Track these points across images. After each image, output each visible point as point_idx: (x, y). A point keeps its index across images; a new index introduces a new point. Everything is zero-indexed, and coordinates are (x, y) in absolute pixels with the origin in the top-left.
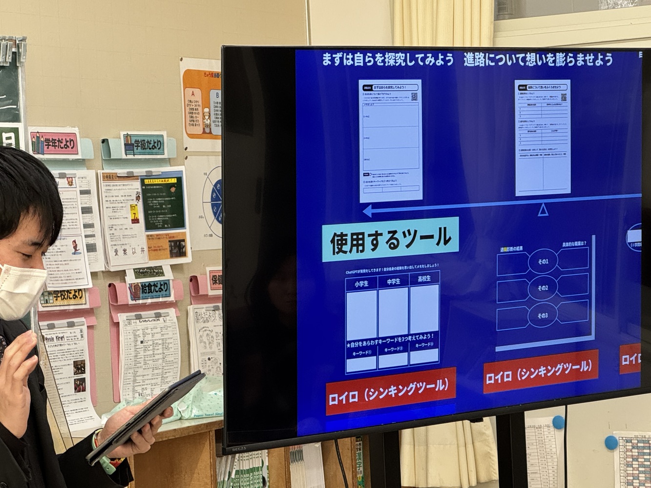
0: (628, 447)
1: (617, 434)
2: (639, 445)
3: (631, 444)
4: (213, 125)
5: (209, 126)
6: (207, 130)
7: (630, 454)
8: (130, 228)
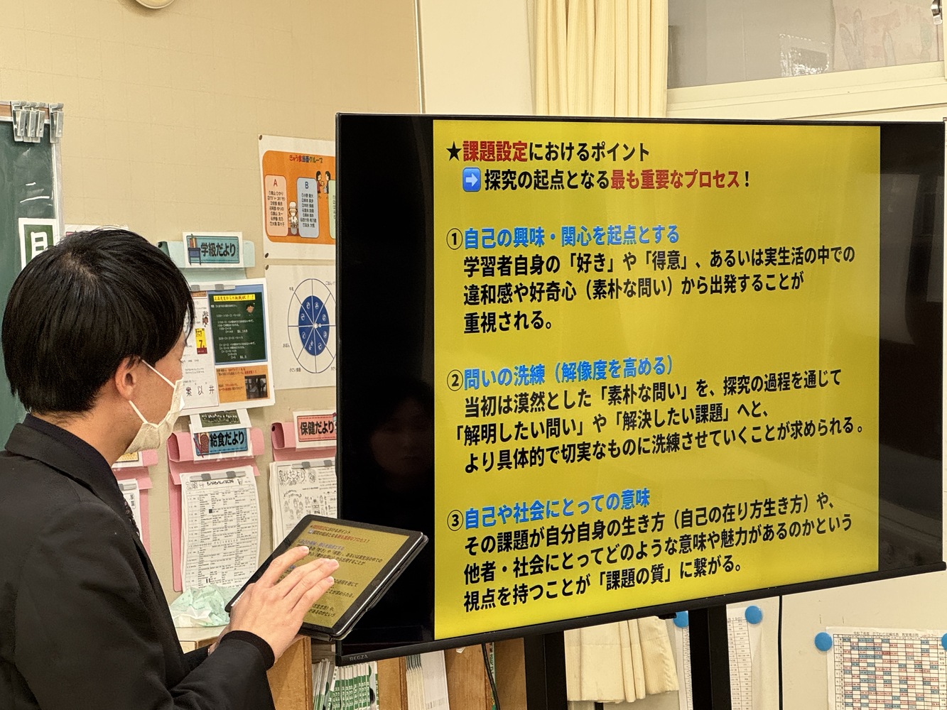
0: (845, 648)
1: (831, 631)
2: (860, 644)
3: (849, 644)
4: (301, 224)
5: (295, 226)
6: (294, 231)
7: (849, 656)
8: (196, 361)
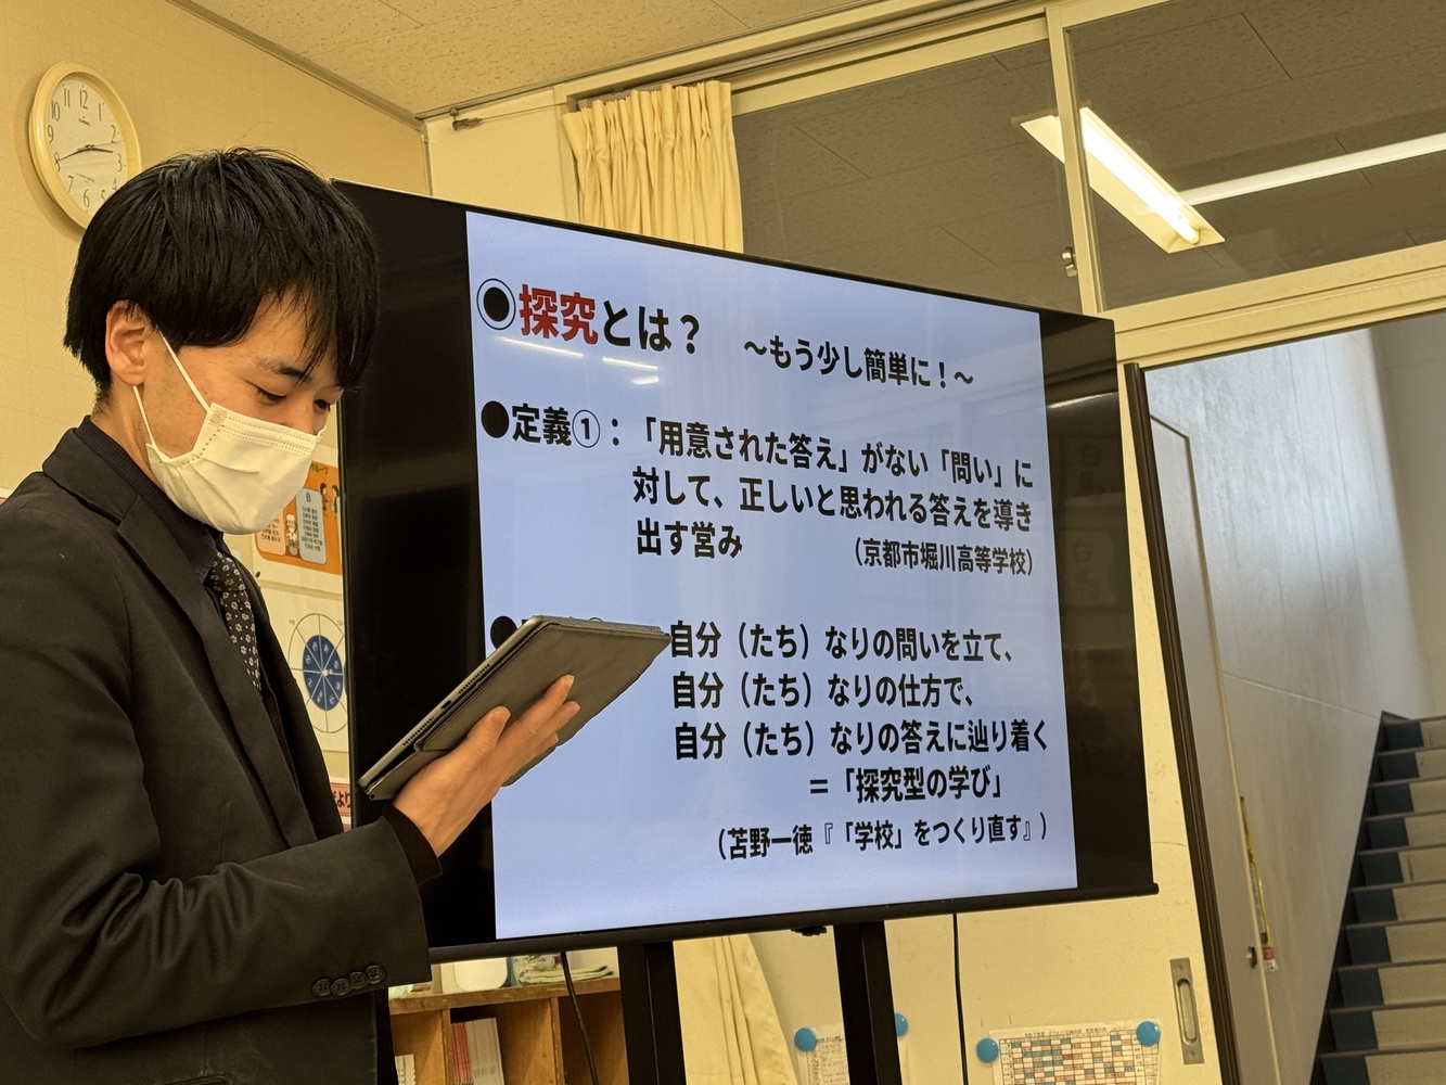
0: (1015, 1056)
1: (996, 1035)
2: (1034, 1049)
3: (1020, 1050)
4: (302, 544)
5: (295, 544)
6: (293, 551)
